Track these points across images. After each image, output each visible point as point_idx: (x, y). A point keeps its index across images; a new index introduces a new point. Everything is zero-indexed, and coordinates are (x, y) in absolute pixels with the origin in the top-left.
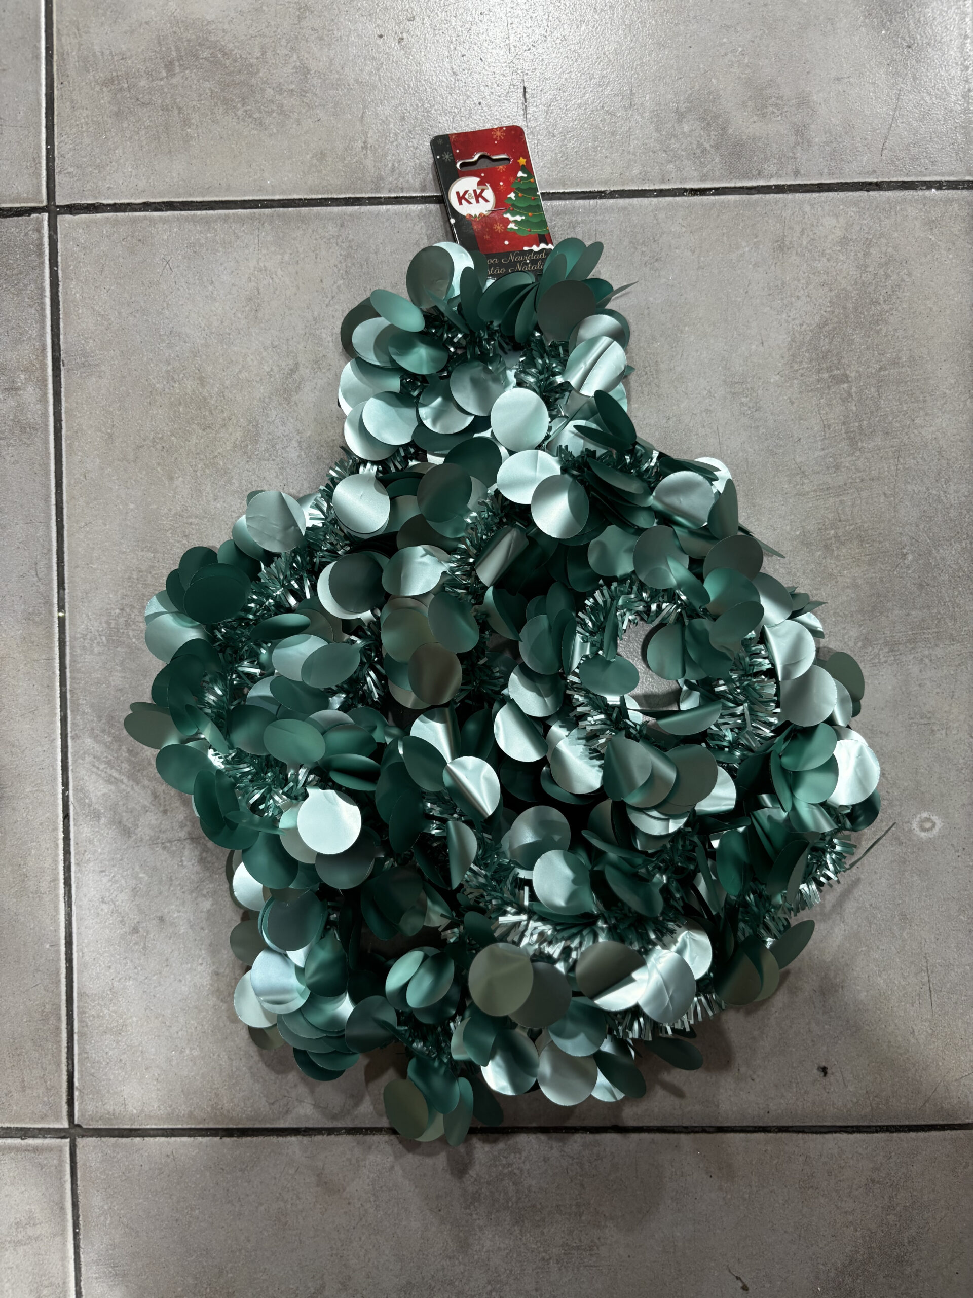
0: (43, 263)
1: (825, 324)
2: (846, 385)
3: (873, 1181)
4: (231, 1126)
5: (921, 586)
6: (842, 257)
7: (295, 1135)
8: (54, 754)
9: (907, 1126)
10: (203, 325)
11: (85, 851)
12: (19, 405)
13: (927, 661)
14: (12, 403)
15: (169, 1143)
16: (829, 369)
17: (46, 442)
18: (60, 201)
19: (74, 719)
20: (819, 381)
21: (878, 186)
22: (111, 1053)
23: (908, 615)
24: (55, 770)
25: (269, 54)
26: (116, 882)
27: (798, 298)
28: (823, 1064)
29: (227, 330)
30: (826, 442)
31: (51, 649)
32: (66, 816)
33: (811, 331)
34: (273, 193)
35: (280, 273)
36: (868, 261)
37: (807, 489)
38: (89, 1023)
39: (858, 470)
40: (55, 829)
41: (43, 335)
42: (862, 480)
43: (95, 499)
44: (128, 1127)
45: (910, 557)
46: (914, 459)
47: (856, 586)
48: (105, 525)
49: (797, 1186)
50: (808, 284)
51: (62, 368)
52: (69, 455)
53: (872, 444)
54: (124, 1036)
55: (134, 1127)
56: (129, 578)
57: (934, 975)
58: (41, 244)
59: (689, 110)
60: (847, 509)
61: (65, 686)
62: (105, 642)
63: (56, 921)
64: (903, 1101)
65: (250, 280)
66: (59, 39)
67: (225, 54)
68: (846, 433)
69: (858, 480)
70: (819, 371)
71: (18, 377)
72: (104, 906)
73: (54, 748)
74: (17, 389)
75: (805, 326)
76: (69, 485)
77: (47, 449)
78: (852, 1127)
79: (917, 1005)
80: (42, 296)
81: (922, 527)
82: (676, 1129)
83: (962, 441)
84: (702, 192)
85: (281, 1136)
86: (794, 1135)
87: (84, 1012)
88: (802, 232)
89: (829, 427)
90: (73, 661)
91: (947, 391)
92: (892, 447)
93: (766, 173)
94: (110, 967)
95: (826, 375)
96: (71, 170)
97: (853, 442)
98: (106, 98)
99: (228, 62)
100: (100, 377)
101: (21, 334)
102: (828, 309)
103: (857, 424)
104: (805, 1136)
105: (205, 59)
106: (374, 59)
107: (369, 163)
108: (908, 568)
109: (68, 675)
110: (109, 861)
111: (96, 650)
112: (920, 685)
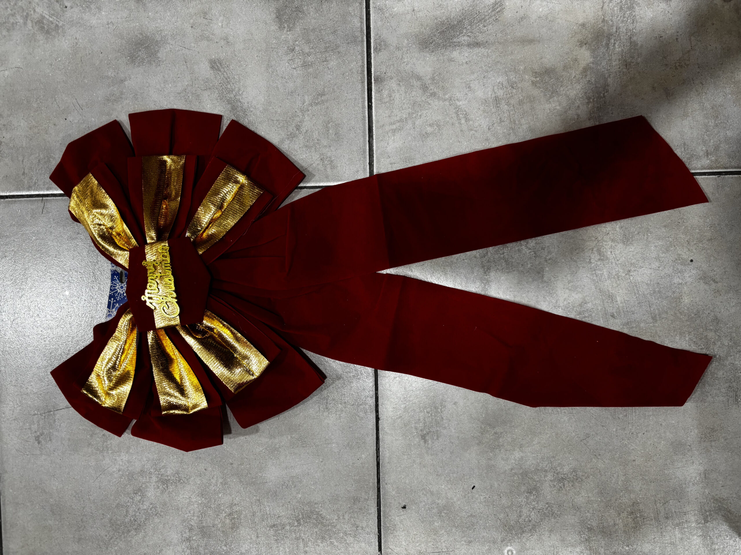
2: (703, 522)
3: (357, 527)
9: (381, 541)
12: (700, 157)
14: (701, 154)
16: (710, 515)
20: (706, 510)
23: (602, 547)
28: (407, 507)
30: (678, 513)
33: (728, 507)
37: (658, 505)
39: (666, 527)
41: (732, 167)
42: (661, 528)
45: (627, 548)
46: (670, 550)
47: (615, 524)
49: (355, 495)
51: (717, 176)
53: (677, 533)
57: (446, 554)
60: (649, 522)
64: (392, 540)
68: (682, 522)
70: (710, 511)
71: (713, 157)
74: (707, 156)
75: (730, 505)
78: (380, 519)
79: (433, 546)
82: (378, 445)
86: (377, 495)
89: (685, 515)
92: (676, 541)
95: (708, 513)
97: (678, 525)
100: (712, 193)
101: (732, 158)
102: (737, 515)
103: (686, 526)
104: (376, 499)
108: (623, 547)
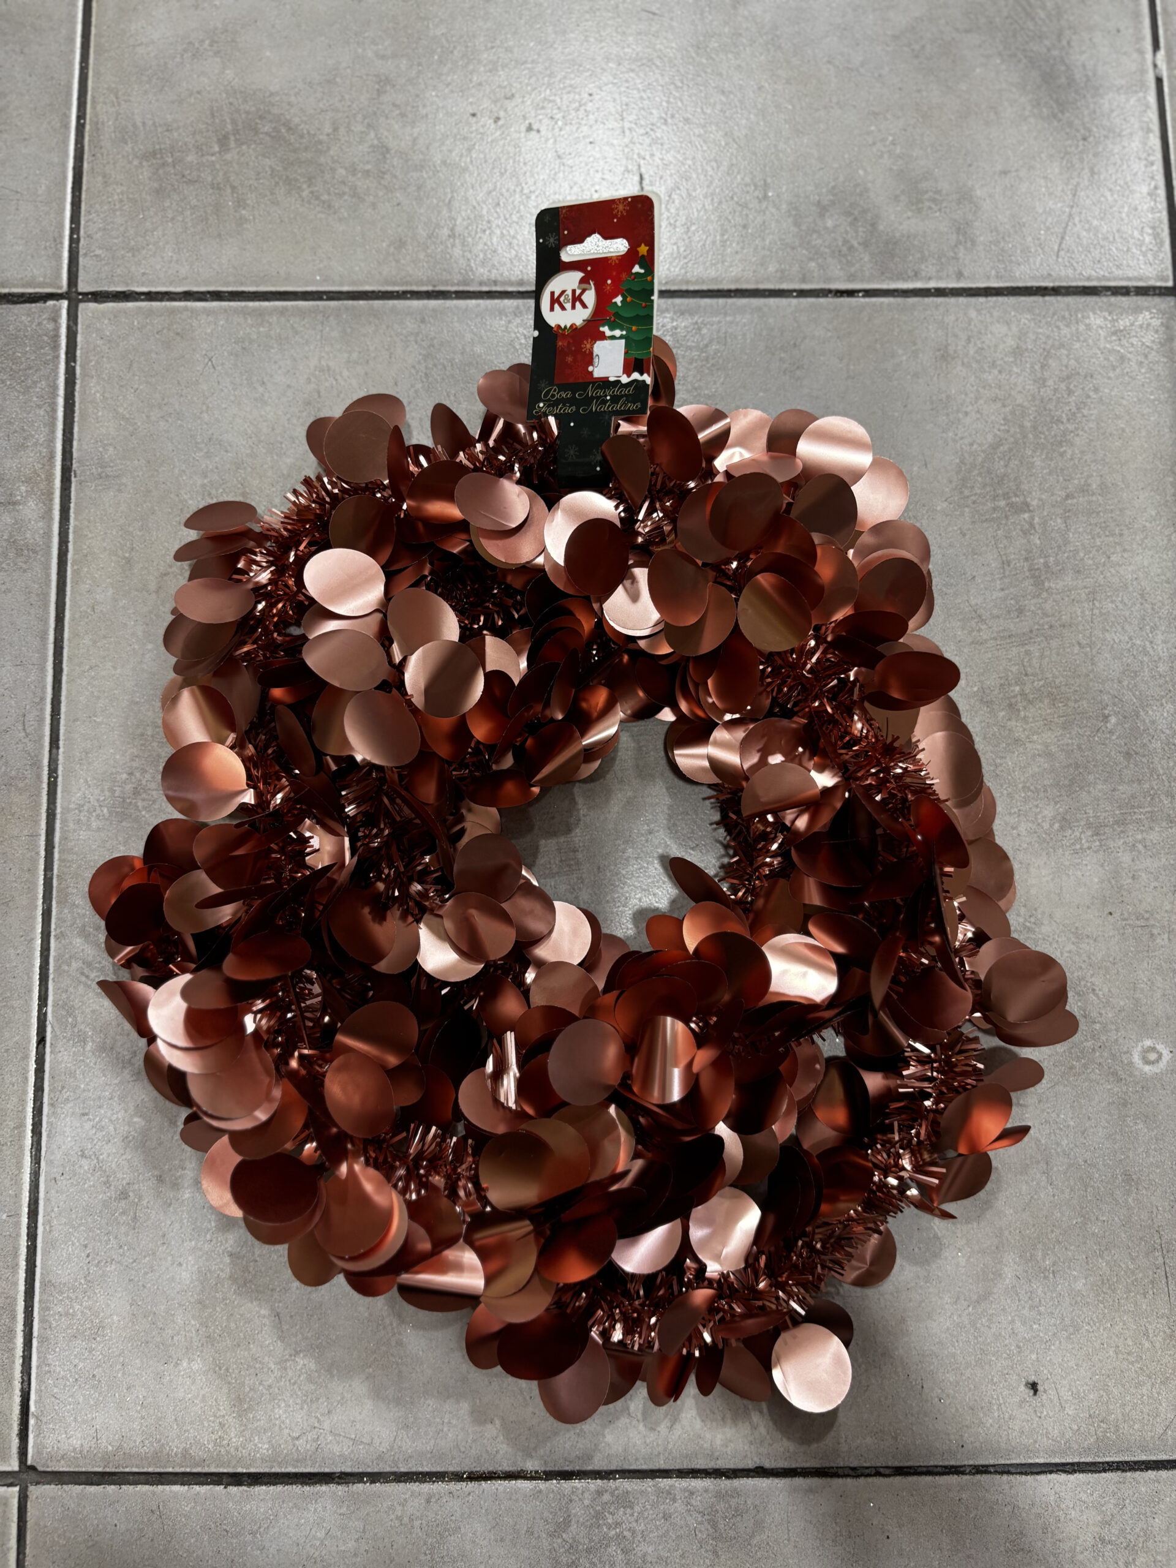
0: (58, 357)
1: (999, 444)
2: (1026, 516)
3: (1103, 1540)
4: (240, 1470)
5: (1128, 755)
6: (1015, 369)
7: (327, 1483)
8: (31, 958)
9: (1143, 1462)
10: (249, 432)
11: (63, 1088)
12: (16, 522)
13: (1140, 847)
14: (8, 519)
15: (154, 1493)
16: (1006, 496)
17: (47, 567)
18: (83, 287)
19: (60, 912)
20: (994, 509)
21: (1056, 291)
22: (81, 1365)
23: (1114, 790)
24: (30, 978)
25: (342, 131)
26: (102, 1129)
27: (966, 414)
28: (1033, 1378)
29: (279, 439)
30: (1006, 580)
31: (37, 822)
32: (41, 1040)
33: (983, 451)
34: (341, 284)
35: (346, 373)
36: (1047, 374)
37: (985, 637)
38: (54, 1324)
39: (1045, 615)
40: (26, 1057)
41: (52, 440)
42: (1051, 627)
43: (105, 637)
44: (100, 1470)
45: (1113, 720)
46: (1112, 602)
47: (1049, 755)
48: (115, 668)
49: (1002, 1549)
50: (977, 399)
51: (73, 479)
52: (75, 583)
53: (1061, 585)
54: (99, 1343)
55: (108, 1470)
56: (142, 735)
57: (1170, 1255)
58: (57, 336)
59: (833, 203)
60: (1034, 661)
61: (52, 870)
62: (107, 815)
63: (18, 1183)
64: (1136, 1427)
65: (309, 381)
66: (94, 108)
67: (290, 129)
68: (1030, 570)
69: (1046, 627)
70: (995, 498)
71: (18, 489)
72: (85, 1163)
73: (32, 949)
74: (15, 504)
75: (975, 446)
76: (73, 619)
77: (48, 575)
78: (1073, 1464)
79: (1150, 1296)
80: (54, 395)
81: (1125, 683)
82: (840, 1472)
83: (1168, 582)
84: (851, 293)
85: (307, 1484)
86: (997, 1477)
87: (48, 1309)
88: (969, 340)
89: (1009, 563)
90: (64, 838)
91: (1147, 524)
92: (1085, 587)
93: (923, 274)
94: (86, 1246)
95: (1002, 503)
96: (98, 252)
97: (1038, 582)
98: (145, 173)
99: (292, 138)
100: (119, 491)
101: (25, 439)
102: (1002, 428)
103: (1042, 561)
104: (1011, 1477)
105: (267, 134)
106: (465, 138)
107: (457, 252)
108: (1111, 732)
109: (56, 856)
110: (94, 1100)
111: (94, 825)
112: (1133, 877)
